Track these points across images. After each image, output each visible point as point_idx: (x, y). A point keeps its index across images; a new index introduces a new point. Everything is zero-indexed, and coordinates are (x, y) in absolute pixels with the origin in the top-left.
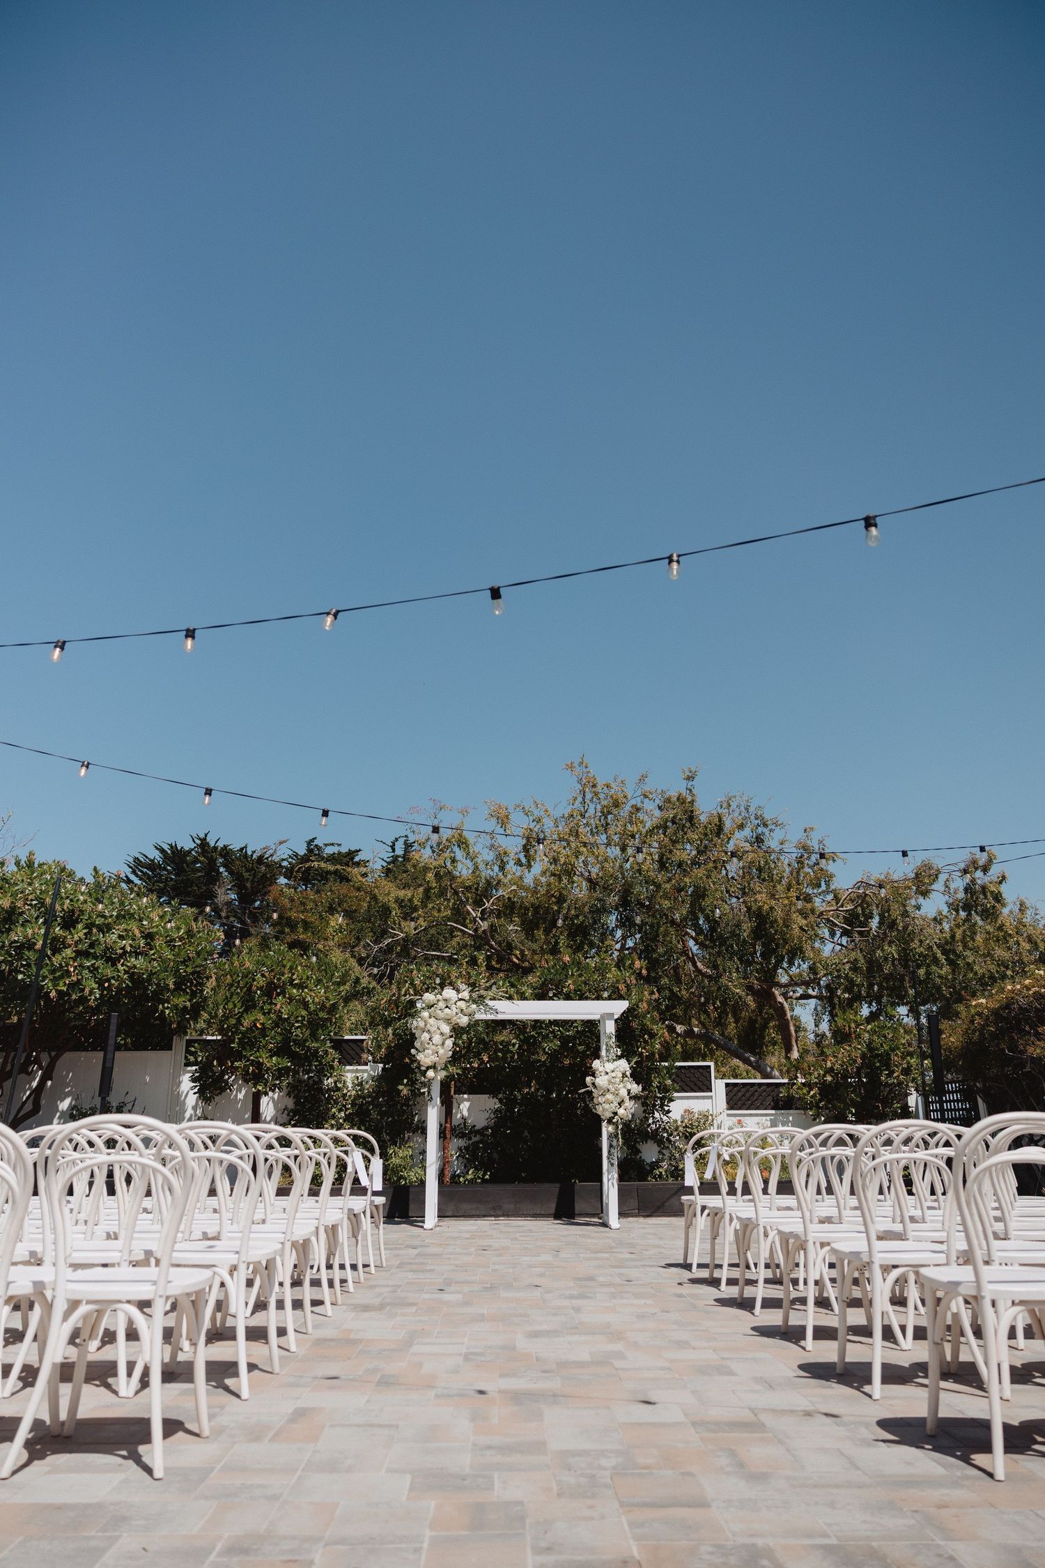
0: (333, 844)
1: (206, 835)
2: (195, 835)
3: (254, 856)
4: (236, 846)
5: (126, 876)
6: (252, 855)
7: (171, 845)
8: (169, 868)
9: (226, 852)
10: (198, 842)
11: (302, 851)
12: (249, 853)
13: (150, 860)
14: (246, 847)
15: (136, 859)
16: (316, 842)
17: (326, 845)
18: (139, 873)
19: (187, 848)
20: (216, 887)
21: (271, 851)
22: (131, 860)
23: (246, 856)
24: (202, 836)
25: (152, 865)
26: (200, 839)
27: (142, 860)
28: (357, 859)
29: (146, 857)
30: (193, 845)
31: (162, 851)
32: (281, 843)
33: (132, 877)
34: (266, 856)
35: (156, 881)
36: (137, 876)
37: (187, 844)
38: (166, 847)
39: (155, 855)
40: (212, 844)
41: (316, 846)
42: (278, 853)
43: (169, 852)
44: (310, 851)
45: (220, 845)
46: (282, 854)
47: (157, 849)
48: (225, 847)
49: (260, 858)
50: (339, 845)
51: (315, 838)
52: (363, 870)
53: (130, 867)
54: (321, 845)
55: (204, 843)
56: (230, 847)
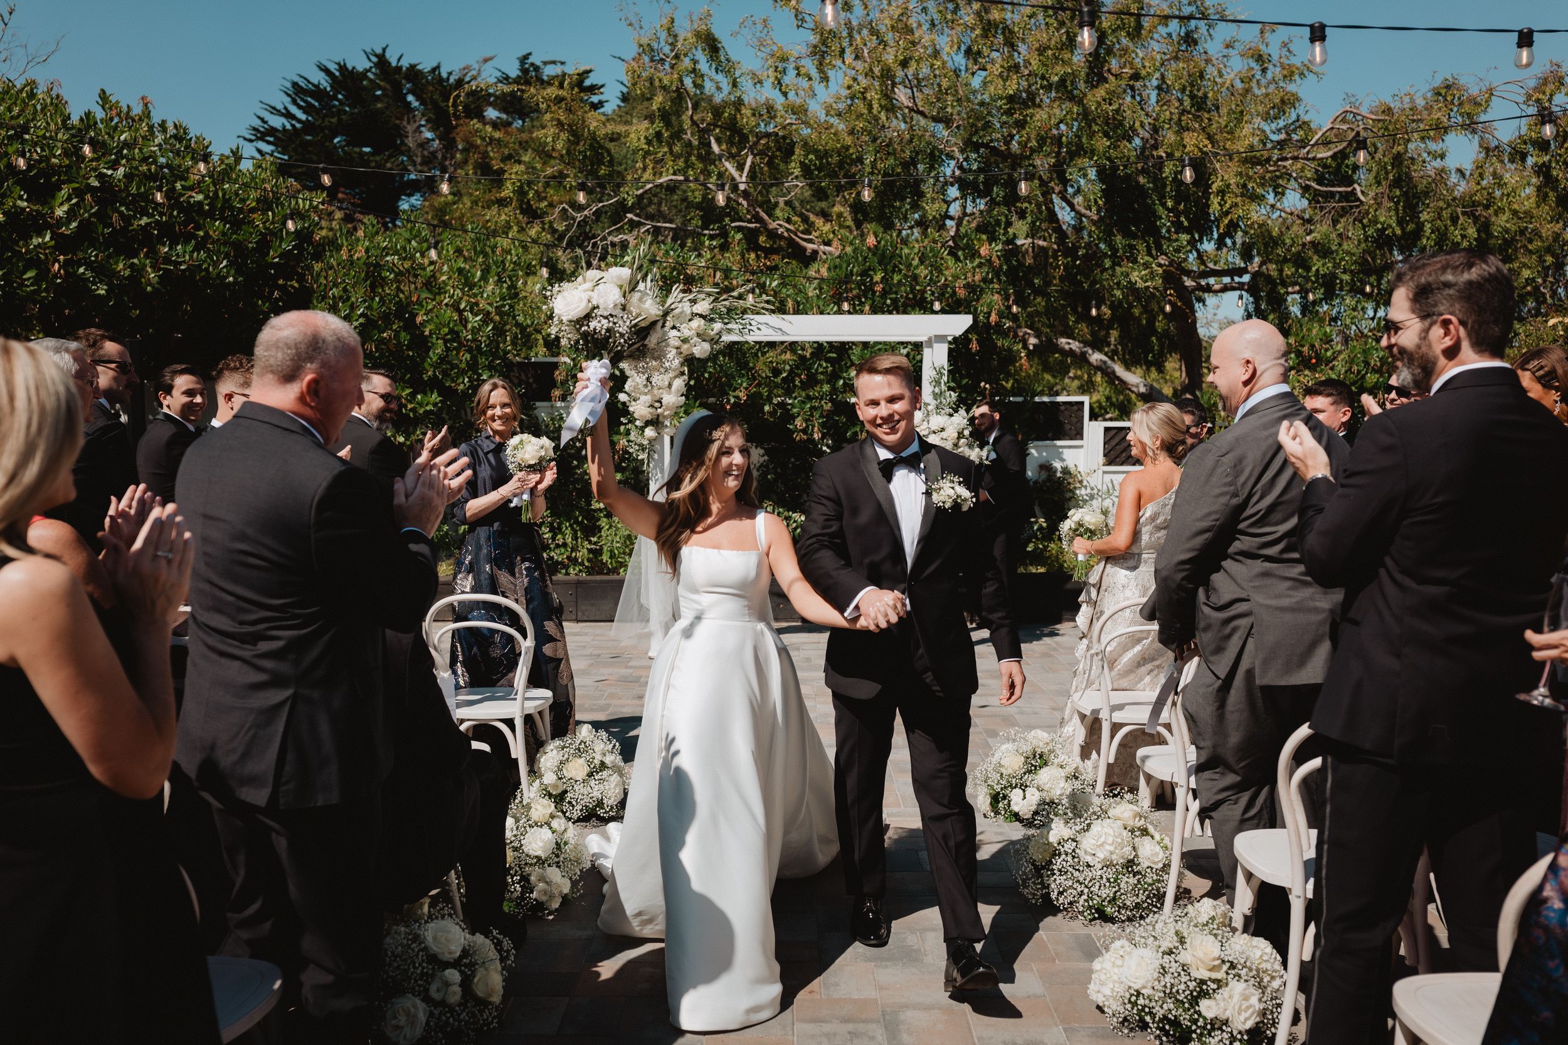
0: (554, 62)
1: (384, 50)
2: (369, 50)
3: (452, 80)
4: (426, 66)
5: (286, 108)
6: (448, 79)
7: (339, 64)
8: (340, 96)
9: (413, 73)
10: (374, 59)
11: (514, 72)
12: (444, 75)
13: (313, 85)
14: (438, 67)
15: (295, 85)
16: (531, 60)
17: (545, 63)
18: (302, 104)
19: (360, 68)
20: (405, 123)
21: (474, 73)
22: (289, 85)
23: (441, 80)
24: (379, 51)
25: (317, 92)
26: (376, 55)
27: (303, 85)
28: (587, 83)
29: (309, 82)
30: (368, 65)
31: (327, 71)
32: (486, 60)
33: (294, 110)
34: (467, 79)
35: (326, 116)
36: (299, 107)
37: (360, 63)
38: (333, 67)
39: (320, 79)
40: (394, 64)
41: (532, 64)
42: (484, 75)
43: (337, 74)
44: (525, 71)
45: (405, 63)
46: (488, 77)
47: (321, 69)
48: (412, 67)
49: (460, 83)
50: (563, 63)
51: (530, 54)
52: (595, 99)
53: (289, 95)
54: (538, 63)
55: (382, 61)
56: (419, 67)
